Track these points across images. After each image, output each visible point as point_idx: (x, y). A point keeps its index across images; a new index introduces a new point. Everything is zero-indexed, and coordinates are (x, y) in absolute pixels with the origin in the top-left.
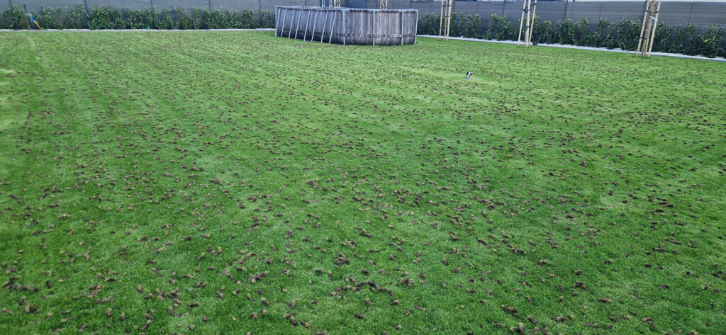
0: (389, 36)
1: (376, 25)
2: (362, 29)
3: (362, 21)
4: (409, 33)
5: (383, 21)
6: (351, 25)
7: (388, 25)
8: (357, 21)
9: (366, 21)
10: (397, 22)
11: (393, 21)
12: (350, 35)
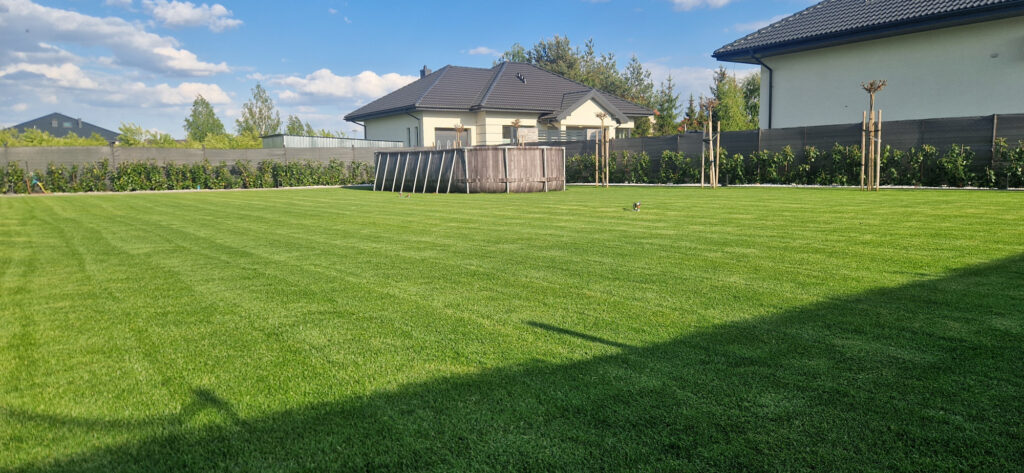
0: (528, 180)
1: (510, 166)
2: (491, 173)
3: (491, 163)
4: (554, 176)
5: (519, 161)
6: (476, 167)
7: (525, 165)
8: (485, 162)
9: (496, 162)
10: (538, 162)
11: (533, 160)
12: (475, 181)
